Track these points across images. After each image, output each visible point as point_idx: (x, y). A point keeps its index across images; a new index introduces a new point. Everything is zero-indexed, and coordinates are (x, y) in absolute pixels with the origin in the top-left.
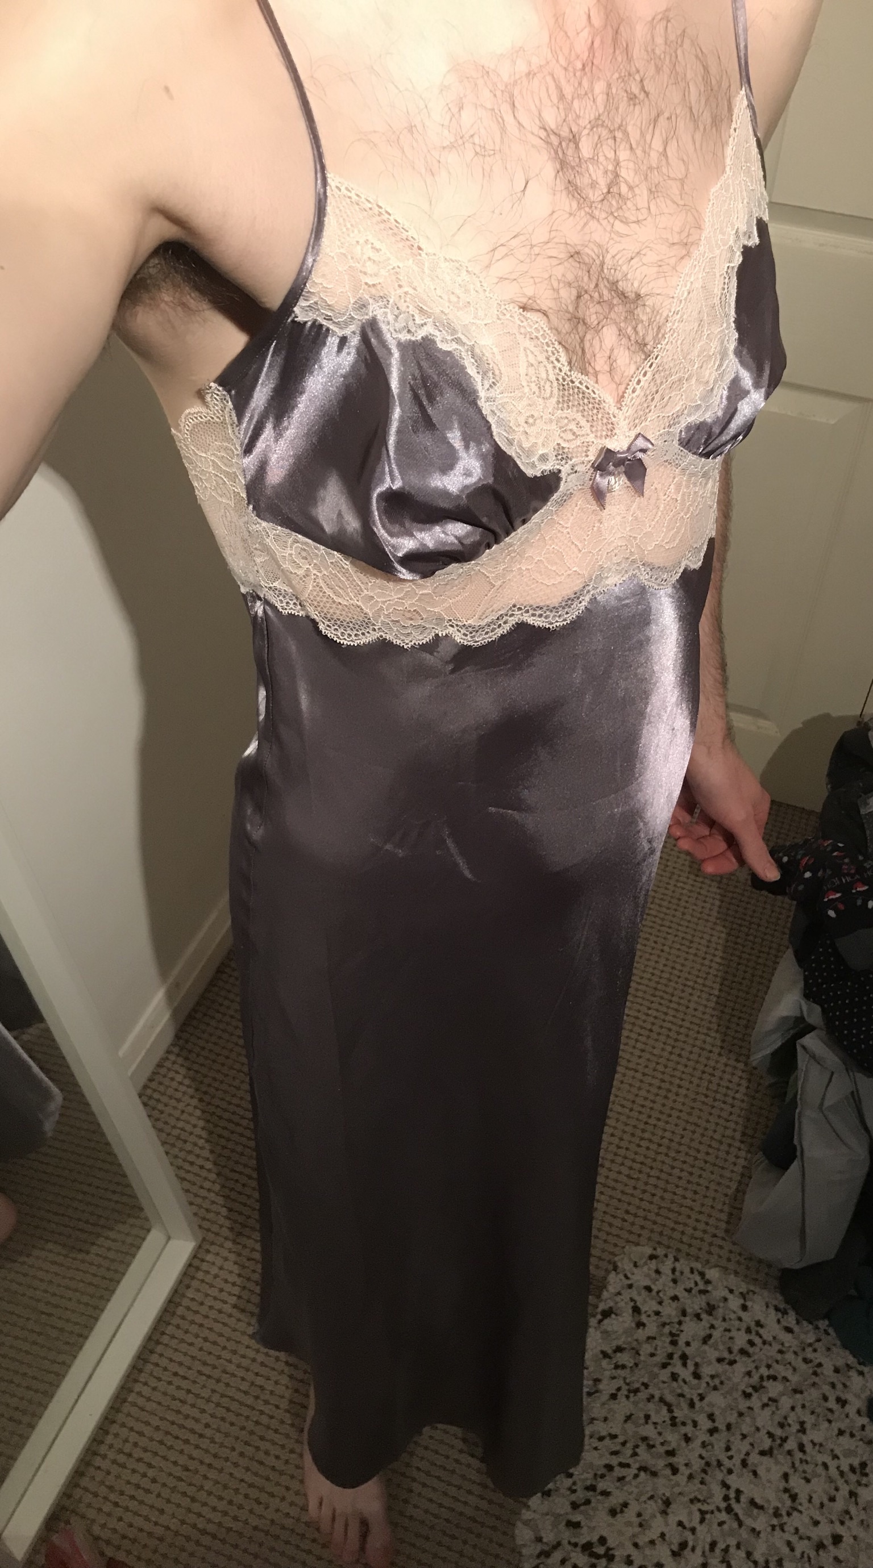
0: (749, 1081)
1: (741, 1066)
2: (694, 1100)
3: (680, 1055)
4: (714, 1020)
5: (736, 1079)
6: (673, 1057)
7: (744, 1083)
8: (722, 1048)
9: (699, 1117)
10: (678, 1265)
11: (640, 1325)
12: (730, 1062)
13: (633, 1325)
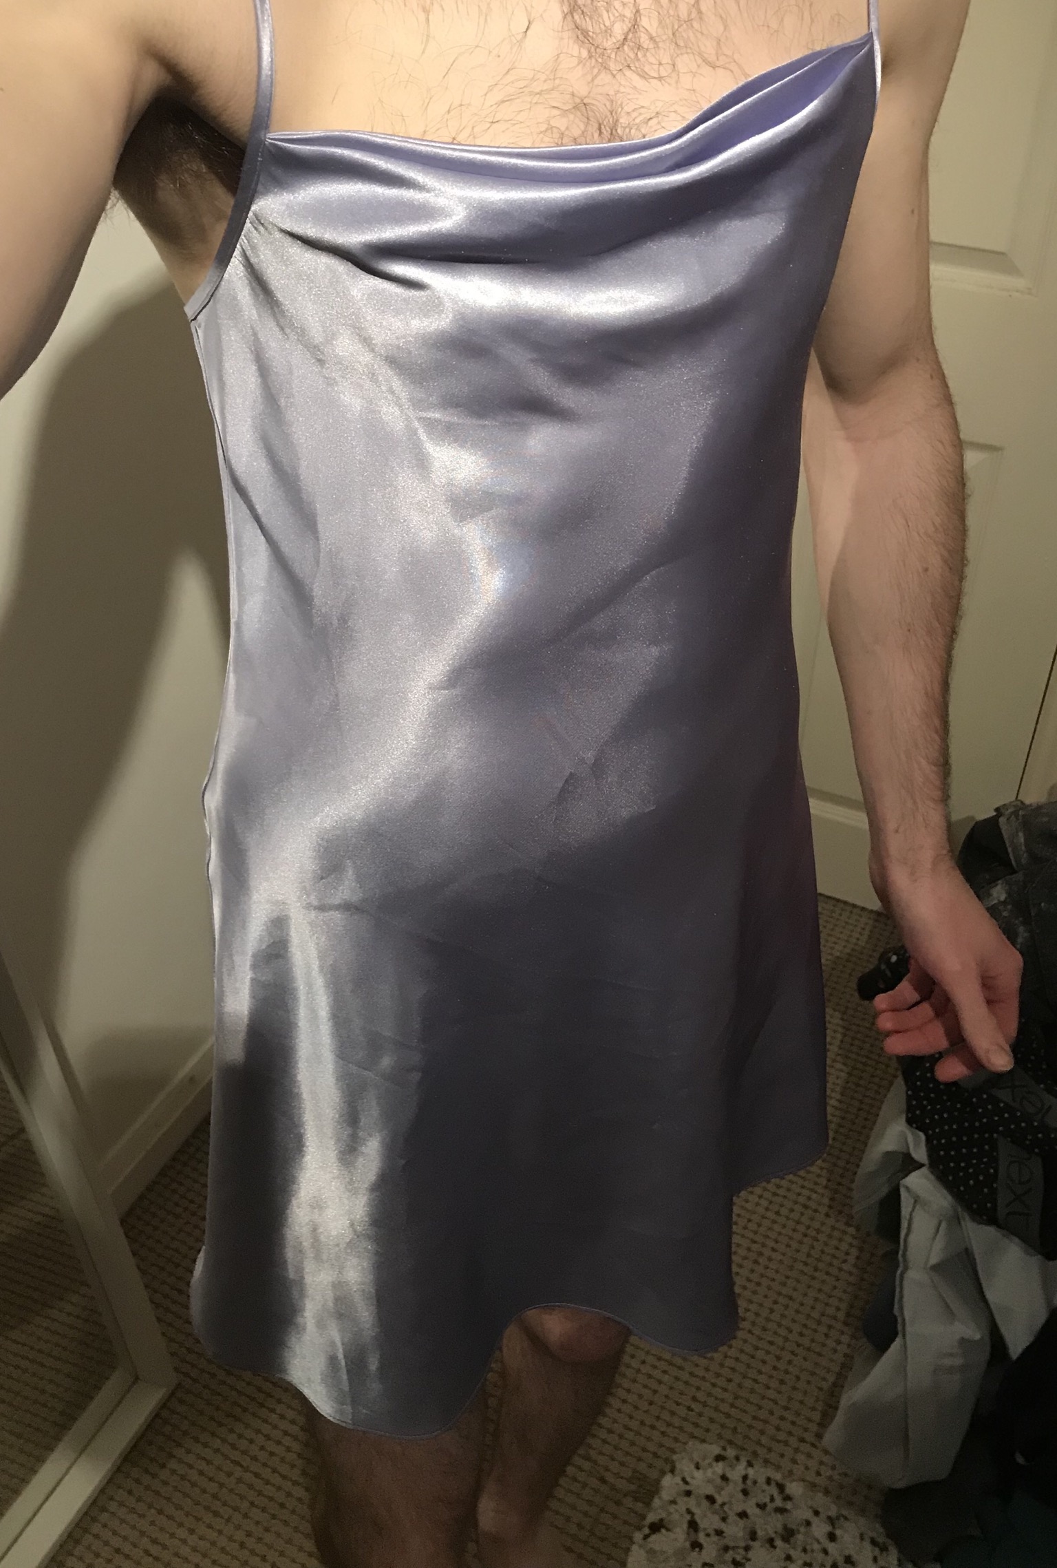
0: (861, 1249)
1: (851, 1230)
10: (751, 1471)
11: (696, 1545)
13: (688, 1544)
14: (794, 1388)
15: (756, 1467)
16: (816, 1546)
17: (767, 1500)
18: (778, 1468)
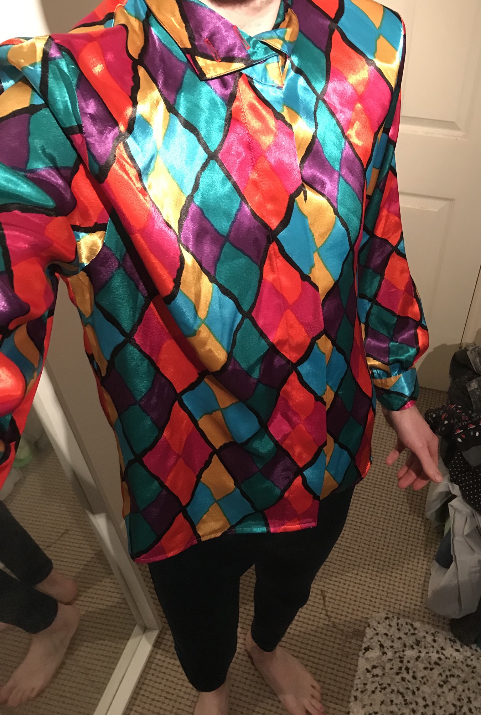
0: (425, 526)
1: (420, 519)
2: (399, 538)
3: (390, 516)
4: (405, 497)
5: (418, 526)
6: (387, 517)
7: (423, 527)
8: (410, 511)
9: (403, 546)
10: (399, 621)
11: (384, 653)
12: (415, 518)
13: (381, 654)
14: (409, 586)
15: (401, 619)
16: (429, 645)
17: (407, 631)
18: (409, 617)
